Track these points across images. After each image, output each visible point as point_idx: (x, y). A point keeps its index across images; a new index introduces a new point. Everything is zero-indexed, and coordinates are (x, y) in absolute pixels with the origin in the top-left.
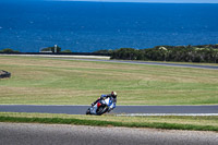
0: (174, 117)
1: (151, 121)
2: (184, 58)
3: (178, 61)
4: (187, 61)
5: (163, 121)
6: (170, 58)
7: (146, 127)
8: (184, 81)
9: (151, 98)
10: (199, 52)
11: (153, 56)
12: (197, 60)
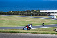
3: (15, 15)
4: (18, 15)
5: (12, 31)
6: (13, 14)
8: (17, 20)
9: (9, 25)
10: (21, 12)
11: (9, 14)
12: (20, 15)
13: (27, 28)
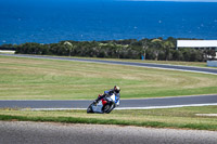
0: (79, 111)
1: (57, 115)
2: (89, 54)
3: (83, 56)
4: (91, 56)
5: (68, 115)
6: (75, 53)
7: (51, 121)
8: (89, 76)
9: (56, 93)
10: (103, 47)
11: (58, 51)
12: (101, 56)
13: (100, 103)
